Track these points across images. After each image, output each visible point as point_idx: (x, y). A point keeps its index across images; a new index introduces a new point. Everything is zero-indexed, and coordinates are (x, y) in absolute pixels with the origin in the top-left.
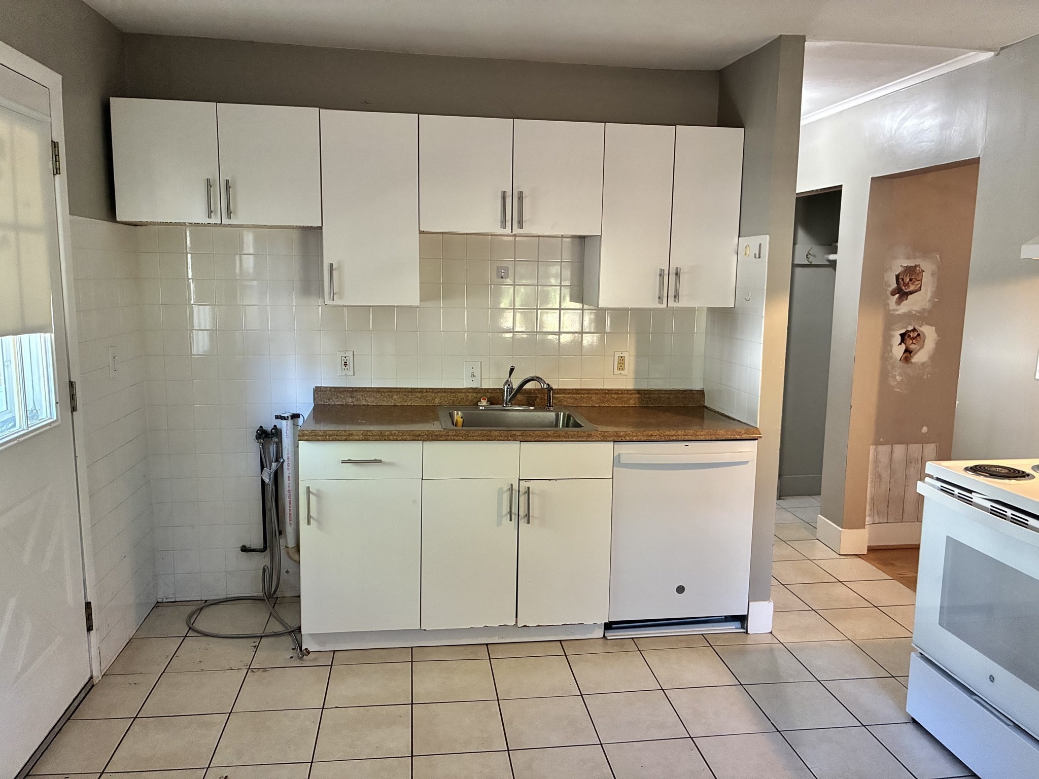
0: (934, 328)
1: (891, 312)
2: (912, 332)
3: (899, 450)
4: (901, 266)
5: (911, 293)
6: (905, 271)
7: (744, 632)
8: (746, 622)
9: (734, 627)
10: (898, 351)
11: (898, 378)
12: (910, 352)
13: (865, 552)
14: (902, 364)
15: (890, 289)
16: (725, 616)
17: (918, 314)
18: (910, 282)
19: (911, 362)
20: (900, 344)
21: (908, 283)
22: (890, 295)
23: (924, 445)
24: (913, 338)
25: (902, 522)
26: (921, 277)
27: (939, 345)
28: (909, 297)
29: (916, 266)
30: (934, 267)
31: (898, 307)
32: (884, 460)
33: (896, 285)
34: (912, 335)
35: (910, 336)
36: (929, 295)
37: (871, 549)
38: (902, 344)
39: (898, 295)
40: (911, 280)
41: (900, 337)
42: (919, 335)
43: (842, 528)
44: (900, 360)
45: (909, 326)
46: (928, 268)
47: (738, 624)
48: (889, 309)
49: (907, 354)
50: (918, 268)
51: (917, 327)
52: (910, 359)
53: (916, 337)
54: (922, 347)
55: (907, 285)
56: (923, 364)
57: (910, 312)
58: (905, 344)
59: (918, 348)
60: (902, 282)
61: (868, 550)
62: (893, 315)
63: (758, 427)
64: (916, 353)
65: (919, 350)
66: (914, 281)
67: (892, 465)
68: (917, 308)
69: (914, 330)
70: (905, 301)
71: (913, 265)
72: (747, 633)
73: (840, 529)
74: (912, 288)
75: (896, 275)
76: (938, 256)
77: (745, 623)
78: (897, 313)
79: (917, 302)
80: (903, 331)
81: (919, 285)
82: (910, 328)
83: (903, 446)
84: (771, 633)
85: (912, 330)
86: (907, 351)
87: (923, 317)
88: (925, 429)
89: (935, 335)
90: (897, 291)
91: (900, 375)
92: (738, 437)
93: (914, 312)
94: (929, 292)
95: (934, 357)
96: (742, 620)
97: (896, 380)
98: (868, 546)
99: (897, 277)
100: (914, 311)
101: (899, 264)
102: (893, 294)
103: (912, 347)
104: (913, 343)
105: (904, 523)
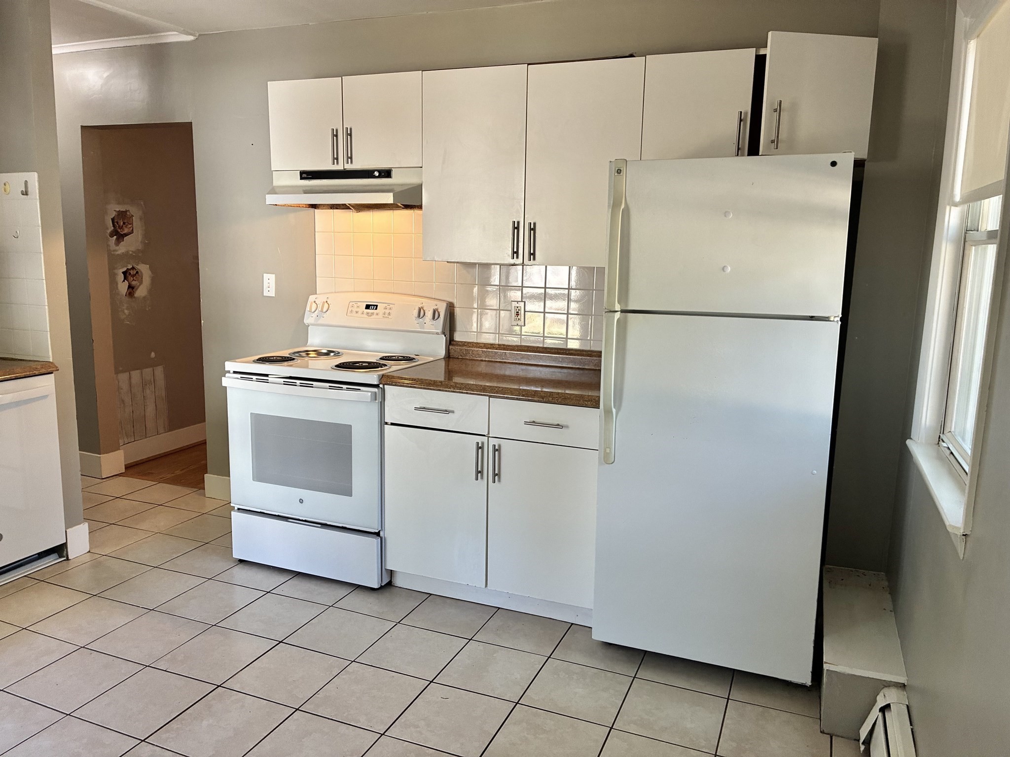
0: (148, 266)
1: (113, 253)
2: (132, 271)
3: (136, 374)
4: (115, 210)
5: (126, 235)
6: (119, 215)
7: (65, 560)
8: (65, 550)
9: (52, 560)
10: (123, 287)
11: (126, 311)
12: (133, 288)
13: (123, 471)
14: (127, 299)
15: (109, 231)
16: (38, 554)
17: (134, 254)
18: (124, 226)
19: (134, 297)
20: (124, 281)
21: (122, 226)
22: (109, 237)
23: (154, 368)
24: (133, 276)
25: (146, 437)
26: (131, 221)
27: (153, 280)
28: (125, 238)
29: (126, 211)
30: (140, 213)
31: (117, 248)
32: (125, 386)
33: (113, 228)
34: (132, 272)
35: (130, 273)
36: (140, 238)
37: (128, 467)
38: (126, 281)
39: (115, 237)
40: (124, 223)
41: (123, 275)
42: (137, 272)
43: (100, 454)
44: (126, 295)
45: (129, 265)
46: (136, 212)
47: (55, 556)
48: (110, 250)
49: (130, 289)
50: (128, 213)
51: (135, 266)
52: (133, 294)
53: (135, 275)
54: (141, 283)
55: (121, 228)
56: (144, 297)
57: (128, 252)
58: (128, 281)
59: (138, 284)
60: (118, 226)
61: (126, 468)
62: (114, 255)
63: (51, 361)
64: (137, 289)
65: (140, 285)
66: (127, 225)
67: (132, 390)
68: (132, 248)
69: (133, 268)
70: (122, 243)
71: (124, 210)
72: (68, 559)
73: (99, 456)
74: (126, 231)
75: (112, 219)
76: (142, 203)
77: (63, 552)
78: (117, 253)
79: (132, 243)
80: (124, 269)
81: (132, 228)
82: (130, 267)
83: (138, 371)
84: (89, 552)
85: (131, 268)
86: (131, 287)
87: (139, 256)
88: (153, 355)
89: (150, 272)
90: (114, 233)
91: (127, 309)
92: (37, 373)
93: (131, 253)
94: (140, 234)
95: (150, 291)
96: (60, 550)
97: (125, 314)
98: (125, 465)
99: (113, 220)
100: (131, 251)
101: (113, 209)
102: (111, 236)
103: (134, 283)
104: (133, 280)
105: (148, 439)
